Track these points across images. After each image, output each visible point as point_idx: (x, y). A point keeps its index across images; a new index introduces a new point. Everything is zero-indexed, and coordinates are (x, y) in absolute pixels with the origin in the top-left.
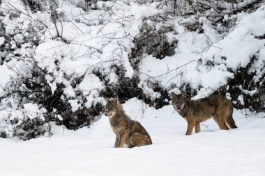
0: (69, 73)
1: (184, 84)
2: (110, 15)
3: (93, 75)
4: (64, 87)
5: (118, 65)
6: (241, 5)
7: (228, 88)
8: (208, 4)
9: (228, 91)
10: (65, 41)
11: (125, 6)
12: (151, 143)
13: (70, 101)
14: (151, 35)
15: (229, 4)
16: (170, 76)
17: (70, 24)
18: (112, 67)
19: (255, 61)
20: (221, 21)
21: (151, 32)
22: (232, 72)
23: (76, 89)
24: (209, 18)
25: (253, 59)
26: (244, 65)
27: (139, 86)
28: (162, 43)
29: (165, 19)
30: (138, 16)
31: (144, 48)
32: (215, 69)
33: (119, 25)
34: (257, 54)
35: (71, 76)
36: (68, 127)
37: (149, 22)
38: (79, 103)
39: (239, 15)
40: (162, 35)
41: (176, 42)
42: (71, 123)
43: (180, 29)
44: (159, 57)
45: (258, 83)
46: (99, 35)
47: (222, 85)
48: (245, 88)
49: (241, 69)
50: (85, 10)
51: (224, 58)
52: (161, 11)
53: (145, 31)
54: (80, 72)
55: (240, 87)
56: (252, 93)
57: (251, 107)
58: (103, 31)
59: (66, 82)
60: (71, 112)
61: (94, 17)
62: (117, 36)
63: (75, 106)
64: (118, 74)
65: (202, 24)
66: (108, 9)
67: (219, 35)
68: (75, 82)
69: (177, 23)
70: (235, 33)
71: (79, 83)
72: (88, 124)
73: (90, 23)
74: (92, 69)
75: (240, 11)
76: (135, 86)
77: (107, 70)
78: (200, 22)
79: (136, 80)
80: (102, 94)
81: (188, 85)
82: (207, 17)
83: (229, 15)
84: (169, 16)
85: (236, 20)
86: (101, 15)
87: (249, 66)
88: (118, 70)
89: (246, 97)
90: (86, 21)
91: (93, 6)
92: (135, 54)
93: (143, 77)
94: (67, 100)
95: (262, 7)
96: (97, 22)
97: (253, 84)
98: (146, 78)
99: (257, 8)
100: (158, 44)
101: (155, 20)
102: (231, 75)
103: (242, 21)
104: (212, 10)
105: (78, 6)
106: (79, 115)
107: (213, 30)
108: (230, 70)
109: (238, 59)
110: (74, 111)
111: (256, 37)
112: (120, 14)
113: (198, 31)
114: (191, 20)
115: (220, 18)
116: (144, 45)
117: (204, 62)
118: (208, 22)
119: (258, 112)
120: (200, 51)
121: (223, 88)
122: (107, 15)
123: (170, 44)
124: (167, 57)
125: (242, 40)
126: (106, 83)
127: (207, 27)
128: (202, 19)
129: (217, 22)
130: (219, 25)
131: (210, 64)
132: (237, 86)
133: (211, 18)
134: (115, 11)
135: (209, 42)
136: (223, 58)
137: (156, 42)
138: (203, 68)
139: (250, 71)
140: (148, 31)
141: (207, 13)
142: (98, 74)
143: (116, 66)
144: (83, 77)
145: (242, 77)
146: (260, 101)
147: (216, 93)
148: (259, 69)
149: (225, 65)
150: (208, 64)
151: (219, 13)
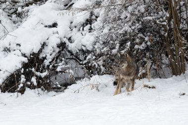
7: (22, 71)
9: (23, 74)
19: (45, 47)
20: (15, 12)
22: (25, 57)
25: (44, 45)
26: (36, 51)
32: (11, 54)
34: (47, 41)
39: (31, 7)
45: (48, 66)
47: (18, 68)
48: (37, 71)
49: (34, 54)
51: (19, 45)
56: (43, 75)
57: (42, 87)
67: (14, 25)
70: (28, 23)
75: (31, 4)
82: (4, 9)
83: (22, 7)
85: (28, 11)
87: (40, 51)
97: (44, 67)
99: (46, 1)
102: (25, 60)
103: (33, 13)
104: (7, 3)
108: (24, 55)
109: (31, 45)
111: (46, 26)
115: (15, 10)
117: (1, 49)
118: (5, 14)
119: (49, 91)
121: (19, 71)
125: (34, 29)
129: (12, 13)
130: (14, 16)
132: (30, 69)
133: (7, 10)
136: (17, 45)
139: (41, 56)
141: (4, 6)
145: (34, 61)
146: (50, 81)
147: (12, 75)
148: (49, 54)
149: (20, 50)
150: (5, 50)
151: (14, 5)
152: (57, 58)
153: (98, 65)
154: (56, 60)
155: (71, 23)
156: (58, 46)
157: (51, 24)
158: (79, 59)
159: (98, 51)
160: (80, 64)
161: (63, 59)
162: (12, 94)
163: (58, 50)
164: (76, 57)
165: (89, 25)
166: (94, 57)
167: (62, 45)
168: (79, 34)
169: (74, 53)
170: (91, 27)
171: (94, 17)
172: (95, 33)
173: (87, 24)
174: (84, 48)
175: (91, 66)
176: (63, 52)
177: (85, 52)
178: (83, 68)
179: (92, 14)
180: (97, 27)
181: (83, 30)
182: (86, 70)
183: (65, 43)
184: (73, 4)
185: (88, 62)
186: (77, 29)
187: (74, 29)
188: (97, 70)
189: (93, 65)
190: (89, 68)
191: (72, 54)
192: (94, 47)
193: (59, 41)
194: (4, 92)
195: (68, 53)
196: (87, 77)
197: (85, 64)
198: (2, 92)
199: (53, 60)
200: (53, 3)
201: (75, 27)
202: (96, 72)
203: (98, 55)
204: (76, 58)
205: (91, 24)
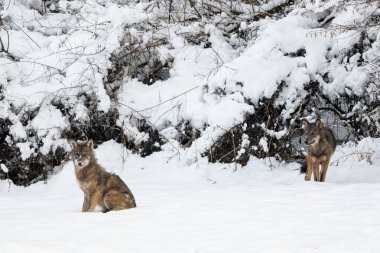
0: (17, 104)
1: (183, 121)
2: (78, 20)
3: (53, 108)
4: (11, 124)
5: (89, 93)
6: (265, 7)
7: (245, 127)
8: (218, 5)
9: (245, 132)
10: (13, 58)
11: (99, 8)
12: (135, 206)
13: (18, 145)
14: (136, 51)
15: (249, 6)
16: (162, 110)
17: (20, 33)
18: (79, 96)
19: (284, 88)
20: (236, 30)
21: (136, 46)
22: (251, 104)
23: (28, 127)
24: (220, 26)
25: (282, 85)
26: (268, 95)
27: (119, 123)
28: (151, 61)
29: (156, 27)
30: (118, 22)
31: (126, 69)
32: (227, 100)
33: (90, 35)
34: (287, 79)
35: (21, 108)
36: (15, 182)
37: (133, 31)
38: (31, 147)
39: (262, 21)
40: (152, 50)
41: (172, 61)
42: (20, 175)
43: (178, 42)
44: (146, 81)
45: (288, 120)
46: (62, 49)
47: (237, 123)
48: (269, 128)
49: (264, 100)
50: (41, 13)
51: (240, 84)
52: (150, 16)
53: (127, 44)
54: (34, 102)
55: (263, 125)
56: (280, 134)
57: (277, 155)
58: (67, 43)
59: (13, 117)
60: (21, 160)
61: (55, 23)
62: (87, 51)
63: (26, 151)
64: (88, 106)
65: (209, 35)
66: (75, 11)
67: (233, 51)
68: (26, 116)
69: (174, 32)
70: (257, 48)
71: (31, 118)
72: (45, 178)
73: (49, 32)
74: (52, 98)
75: (263, 17)
76: (113, 123)
77: (73, 100)
78: (206, 32)
79: (113, 115)
80: (65, 135)
81: (188, 123)
82: (217, 25)
83: (248, 21)
84: (162, 23)
85: (257, 29)
86: (64, 21)
87: (276, 95)
88: (89, 100)
89: (272, 140)
90: (42, 29)
91: (53, 7)
92: (113, 77)
93: (123, 111)
94: (14, 143)
95: (295, 11)
96: (59, 31)
97: (280, 122)
98: (128, 112)
99: (288, 12)
100: (146, 64)
101: (142, 28)
102: (251, 110)
103: (266, 31)
104: (223, 14)
105: (32, 8)
106: (31, 165)
107: (225, 44)
108: (248, 101)
109: (261, 85)
110: (24, 159)
111: (286, 55)
112: (91, 19)
113: (203, 44)
114: (193, 28)
115: (235, 25)
116: (125, 64)
117: (211, 90)
118: (218, 32)
119: (288, 162)
121: (239, 127)
122: (73, 21)
123: (163, 63)
124: (158, 82)
125: (266, 58)
126: (71, 119)
127: (216, 39)
128: (209, 27)
129: (231, 32)
130: (233, 36)
131: (221, 92)
132: (258, 124)
133: (223, 26)
134: (84, 15)
135: (220, 61)
136: (238, 83)
137: (143, 60)
138: (210, 97)
139: (277, 103)
140: (132, 45)
141: (217, 18)
142: (60, 106)
143: (85, 94)
144: (38, 109)
145: (265, 111)
146: (291, 146)
147: (228, 135)
148: (290, 100)
149: (242, 94)
150: (216, 92)
151: (234, 18)
152: (304, 107)
153: (372, 120)
154: (302, 111)
155: (329, 49)
156: (306, 88)
157: (295, 50)
158: (340, 110)
159: (372, 98)
160: (342, 119)
161: (313, 109)
162: (226, 165)
163: (305, 94)
164: (335, 106)
165: (358, 54)
166: (365, 108)
167: (312, 87)
168: (341, 68)
169: (332, 99)
170: (361, 57)
171: (367, 41)
172: (368, 67)
173: (355, 53)
174: (349, 92)
175: (359, 123)
176: (315, 98)
177: (351, 99)
178: (346, 125)
179: (364, 35)
180: (372, 57)
181: (348, 61)
182: (351, 129)
183: (317, 83)
184: (333, 18)
185: (355, 116)
186: (338, 60)
187: (333, 60)
188: (369, 128)
189: (363, 120)
190: (356, 125)
191: (328, 102)
192: (365, 91)
193: (307, 80)
194: (214, 161)
195: (321, 100)
196: (353, 140)
197: (350, 118)
198: (210, 161)
199: (297, 110)
200: (299, 16)
201: (336, 57)
202: (368, 132)
203: (372, 103)
204: (336, 108)
205: (361, 52)
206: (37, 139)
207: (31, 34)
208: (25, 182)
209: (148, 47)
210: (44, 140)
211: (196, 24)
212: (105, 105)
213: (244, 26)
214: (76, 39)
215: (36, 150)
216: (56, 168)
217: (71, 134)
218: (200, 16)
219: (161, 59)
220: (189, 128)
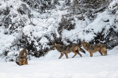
0: (36, 37)
1: (78, 39)
2: (50, 15)
3: (45, 37)
4: (34, 42)
5: (54, 33)
6: (98, 9)
8: (86, 10)
9: (95, 42)
10: (34, 25)
11: (56, 11)
13: (36, 47)
14: (65, 22)
15: (94, 9)
16: (73, 37)
17: (35, 19)
18: (51, 34)
20: (91, 16)
21: (66, 21)
22: (96, 34)
23: (39, 43)
25: (104, 29)
26: (100, 32)
27: (62, 41)
28: (70, 25)
29: (70, 16)
30: (60, 15)
31: (63, 27)
32: (89, 34)
33: (53, 18)
35: (37, 38)
36: (36, 57)
37: (64, 17)
38: (40, 48)
40: (70, 22)
41: (75, 24)
42: (37, 55)
43: (76, 19)
44: (69, 30)
45: (105, 38)
47: (92, 39)
48: (101, 40)
49: (99, 33)
50: (41, 13)
51: (93, 29)
52: (69, 13)
53: (63, 20)
54: (40, 36)
55: (99, 40)
56: (104, 42)
58: (48, 21)
59: (35, 40)
60: (37, 51)
61: (44, 16)
62: (53, 23)
63: (38, 49)
64: (54, 36)
65: (84, 17)
66: (49, 12)
67: (91, 21)
68: (38, 40)
69: (75, 17)
70: (97, 20)
71: (39, 40)
72: (44, 55)
73: (43, 18)
74: (44, 35)
75: (98, 12)
76: (60, 41)
77: (50, 35)
78: (83, 16)
79: (60, 39)
80: (48, 44)
81: (80, 40)
82: (86, 14)
83: (94, 13)
84: (72, 15)
85: (96, 15)
86: (47, 15)
87: (102, 32)
88: (54, 35)
89: (101, 43)
90: (41, 17)
91: (44, 12)
92: (60, 29)
93: (63, 37)
94: (35, 47)
95: (106, 10)
96: (46, 18)
97: (103, 39)
98: (64, 38)
99: (104, 11)
100: (68, 25)
101: (67, 16)
102: (95, 36)
103: (99, 16)
104: (88, 12)
105: (38, 12)
106: (40, 52)
107: (88, 19)
108: (95, 34)
109: (98, 30)
110: (38, 51)
111: (104, 21)
112: (54, 14)
113: (83, 20)
114: (80, 16)
116: (63, 25)
117: (85, 31)
118: (86, 16)
120: (84, 27)
121: (93, 40)
122: (49, 15)
123: (73, 25)
124: (72, 30)
125: (99, 23)
126: (50, 40)
127: (86, 18)
128: (84, 15)
129: (90, 16)
130: (90, 17)
131: (88, 32)
133: (87, 15)
134: (52, 13)
135: (87, 24)
136: (92, 29)
137: (67, 24)
138: (85, 33)
139: (102, 34)
140: (64, 20)
141: (86, 13)
142: (46, 37)
143: (53, 34)
144: (41, 38)
145: (99, 36)
146: (106, 45)
147: (90, 43)
148: (106, 33)
149: (93, 32)
151: (90, 13)
152: (109, 35)
155: (115, 20)
156: (110, 30)
157: (106, 20)
161: (112, 35)
163: (109, 31)
167: (111, 29)
169: (117, 32)
176: (112, 32)
183: (113, 29)
184: (116, 12)
187: (116, 23)
191: (116, 33)
195: (114, 33)
199: (108, 36)
200: (107, 12)
206: (41, 46)
207: (38, 19)
208: (38, 57)
209: (69, 21)
210: (43, 46)
211: (81, 14)
212: (58, 36)
213: (93, 14)
214: (50, 20)
215: (41, 48)
216: (46, 53)
217: (50, 44)
218: (81, 12)
219: (72, 24)
220: (80, 41)
